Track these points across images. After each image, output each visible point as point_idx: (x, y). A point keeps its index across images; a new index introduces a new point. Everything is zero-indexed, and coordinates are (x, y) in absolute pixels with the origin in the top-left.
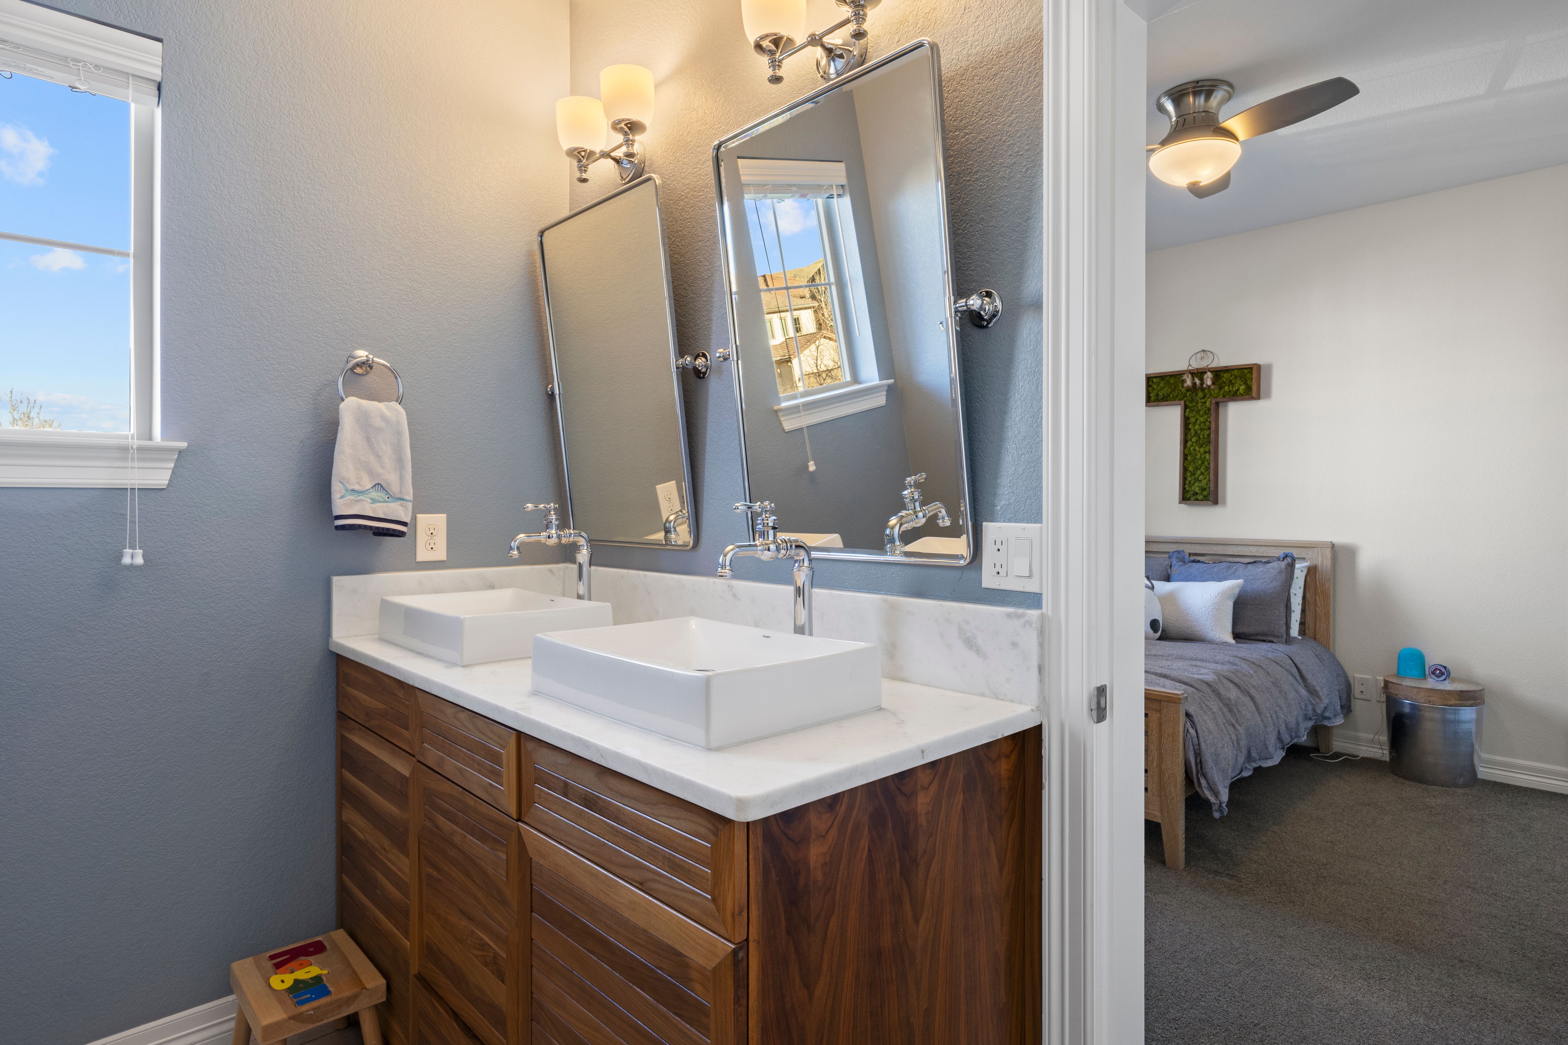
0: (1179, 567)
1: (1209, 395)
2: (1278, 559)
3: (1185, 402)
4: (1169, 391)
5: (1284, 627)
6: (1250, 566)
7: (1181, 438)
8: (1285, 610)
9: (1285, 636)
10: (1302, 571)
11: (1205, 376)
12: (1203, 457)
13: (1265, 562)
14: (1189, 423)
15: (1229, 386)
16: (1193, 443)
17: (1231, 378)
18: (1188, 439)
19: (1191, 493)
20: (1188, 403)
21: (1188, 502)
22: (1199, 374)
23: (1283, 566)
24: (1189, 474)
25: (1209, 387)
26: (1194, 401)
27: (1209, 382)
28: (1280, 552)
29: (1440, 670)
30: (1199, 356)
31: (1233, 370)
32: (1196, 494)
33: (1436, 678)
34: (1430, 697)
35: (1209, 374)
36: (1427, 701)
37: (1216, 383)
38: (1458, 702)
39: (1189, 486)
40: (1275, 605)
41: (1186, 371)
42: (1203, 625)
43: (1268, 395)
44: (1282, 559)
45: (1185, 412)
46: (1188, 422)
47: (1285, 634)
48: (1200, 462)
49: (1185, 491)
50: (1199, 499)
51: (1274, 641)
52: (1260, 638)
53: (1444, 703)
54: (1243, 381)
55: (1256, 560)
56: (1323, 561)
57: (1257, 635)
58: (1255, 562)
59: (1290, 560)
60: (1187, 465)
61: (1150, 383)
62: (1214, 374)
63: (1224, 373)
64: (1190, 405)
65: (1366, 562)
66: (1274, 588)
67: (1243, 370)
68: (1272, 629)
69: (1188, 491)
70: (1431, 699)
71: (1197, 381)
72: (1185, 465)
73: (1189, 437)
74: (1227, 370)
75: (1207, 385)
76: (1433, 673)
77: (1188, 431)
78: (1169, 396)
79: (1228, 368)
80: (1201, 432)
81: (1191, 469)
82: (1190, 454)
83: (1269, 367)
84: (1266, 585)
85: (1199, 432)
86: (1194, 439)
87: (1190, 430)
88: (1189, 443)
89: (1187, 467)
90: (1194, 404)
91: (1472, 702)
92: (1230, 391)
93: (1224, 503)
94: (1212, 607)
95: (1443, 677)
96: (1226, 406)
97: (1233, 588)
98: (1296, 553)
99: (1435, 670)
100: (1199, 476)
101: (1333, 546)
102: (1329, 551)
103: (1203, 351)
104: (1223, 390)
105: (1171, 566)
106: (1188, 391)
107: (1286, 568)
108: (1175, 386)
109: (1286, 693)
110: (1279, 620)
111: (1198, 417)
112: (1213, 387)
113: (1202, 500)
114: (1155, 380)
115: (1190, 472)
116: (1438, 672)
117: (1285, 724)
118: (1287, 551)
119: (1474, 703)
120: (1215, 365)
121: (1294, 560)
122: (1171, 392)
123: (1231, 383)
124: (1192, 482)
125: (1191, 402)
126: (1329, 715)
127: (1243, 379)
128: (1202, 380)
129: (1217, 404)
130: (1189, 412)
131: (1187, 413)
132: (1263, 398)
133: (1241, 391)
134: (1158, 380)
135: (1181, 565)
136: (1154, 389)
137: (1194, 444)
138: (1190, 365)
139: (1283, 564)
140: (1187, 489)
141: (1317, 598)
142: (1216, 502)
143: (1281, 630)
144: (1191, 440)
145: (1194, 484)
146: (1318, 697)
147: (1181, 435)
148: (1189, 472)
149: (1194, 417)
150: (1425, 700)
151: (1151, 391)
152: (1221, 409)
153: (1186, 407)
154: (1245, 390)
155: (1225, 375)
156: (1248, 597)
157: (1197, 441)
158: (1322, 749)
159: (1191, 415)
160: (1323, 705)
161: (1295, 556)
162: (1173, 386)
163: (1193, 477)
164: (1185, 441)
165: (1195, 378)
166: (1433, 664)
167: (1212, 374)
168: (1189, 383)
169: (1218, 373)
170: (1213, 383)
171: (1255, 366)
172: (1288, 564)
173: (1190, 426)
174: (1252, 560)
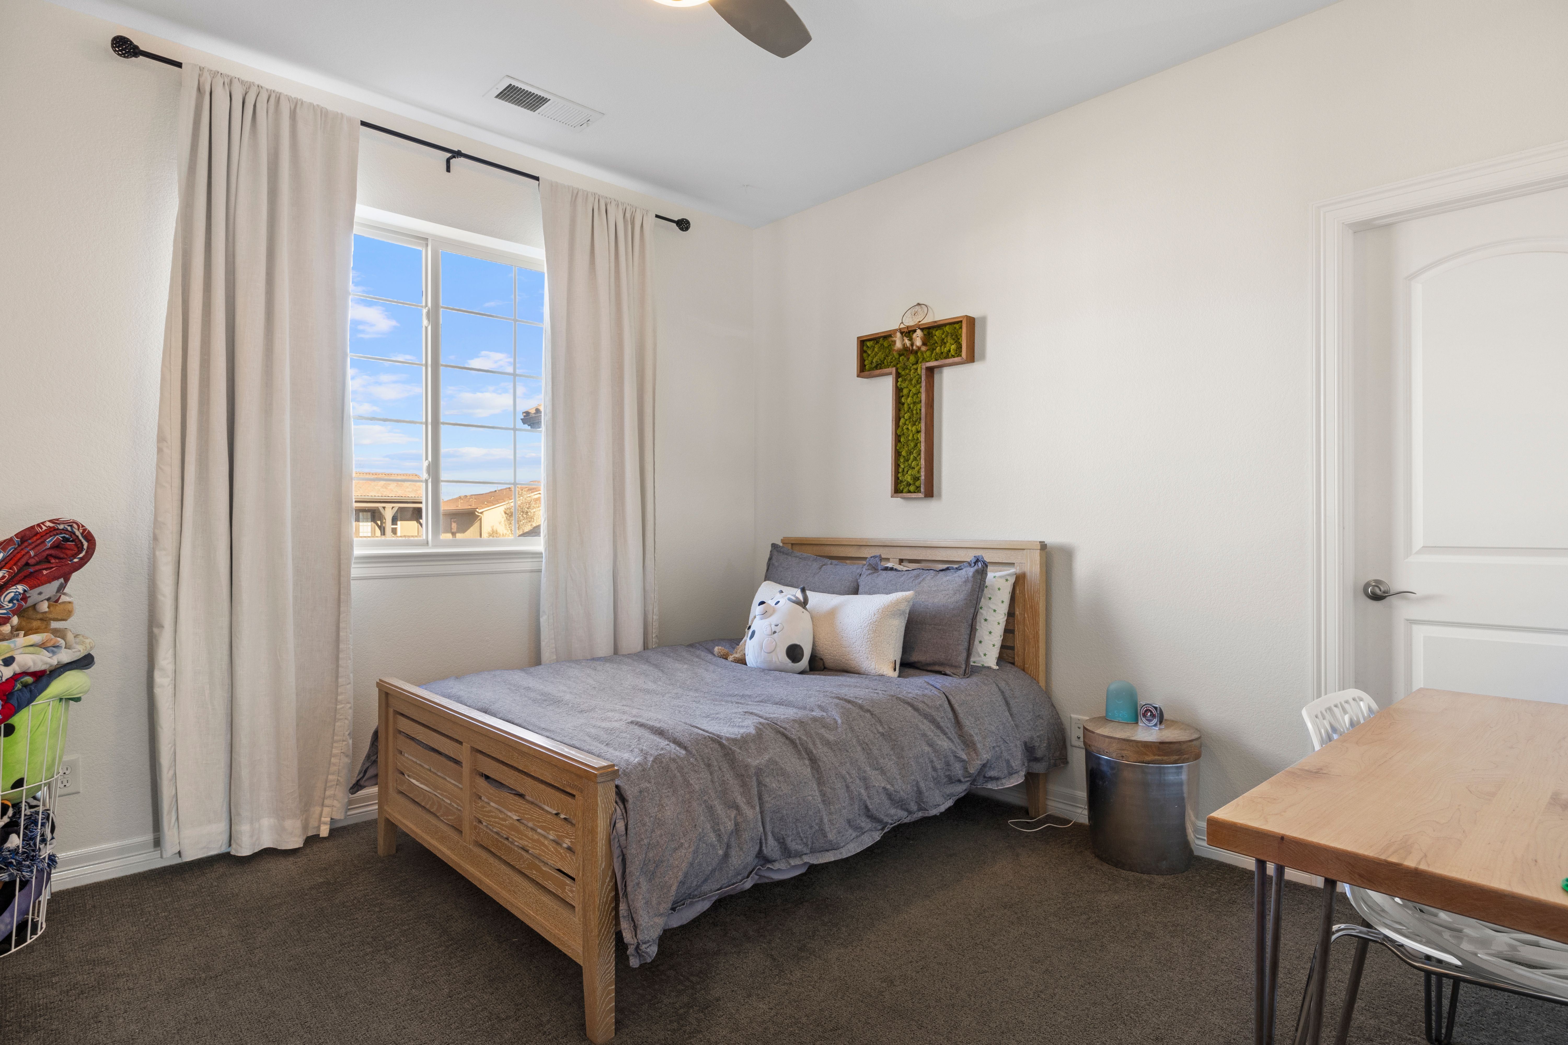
0: (867, 576)
1: (921, 359)
2: (970, 564)
3: (897, 369)
4: (883, 356)
5: (964, 654)
6: (942, 573)
7: (893, 414)
8: (968, 632)
9: (964, 666)
10: (1007, 580)
11: (915, 336)
12: (915, 438)
13: (956, 568)
14: (903, 396)
15: (941, 347)
16: (906, 420)
17: (943, 336)
18: (901, 415)
19: (904, 483)
20: (900, 371)
21: (901, 495)
22: (908, 333)
23: (971, 574)
24: (902, 460)
25: (919, 348)
26: (907, 369)
27: (918, 342)
28: (969, 556)
29: (1151, 712)
30: (913, 310)
31: (945, 325)
32: (909, 485)
33: (1146, 722)
34: (1123, 750)
35: (919, 332)
36: (1120, 755)
37: (928, 344)
38: (1157, 757)
39: (903, 474)
40: (955, 625)
41: (896, 330)
42: (858, 652)
43: (983, 357)
44: (973, 565)
45: (897, 381)
46: (901, 394)
47: (963, 662)
48: (912, 445)
49: (899, 481)
50: (912, 491)
51: (948, 672)
52: (937, 668)
53: (1140, 759)
54: (954, 339)
55: (949, 566)
56: (1032, 566)
57: (934, 664)
58: (947, 569)
59: (980, 566)
60: (900, 448)
61: (865, 348)
62: (926, 332)
63: (937, 330)
64: (903, 373)
65: (1082, 568)
66: (957, 602)
67: (955, 325)
68: (949, 657)
69: (902, 482)
70: (1125, 753)
71: (908, 343)
72: (898, 448)
73: (902, 412)
74: (938, 326)
75: (917, 346)
76: (1144, 715)
77: (901, 406)
78: (884, 363)
79: (939, 323)
80: (914, 407)
81: (904, 453)
82: (903, 434)
83: (984, 319)
84: (948, 599)
85: (912, 406)
86: (906, 416)
87: (903, 404)
88: (902, 421)
89: (900, 451)
90: (907, 371)
91: (1177, 757)
92: (942, 353)
93: (940, 496)
94: (868, 628)
95: (1155, 721)
96: (941, 373)
97: (898, 602)
98: (988, 557)
99: (1146, 711)
100: (912, 462)
101: (1043, 546)
102: (1039, 554)
103: (919, 304)
104: (935, 351)
105: (861, 575)
106: (900, 355)
107: (974, 576)
108: (889, 350)
109: (902, 749)
110: (958, 645)
111: (911, 387)
112: (924, 349)
113: (915, 492)
114: (869, 344)
115: (904, 457)
116: (1149, 714)
117: (887, 794)
118: (979, 553)
119: (1179, 759)
120: (929, 320)
121: (986, 565)
122: (885, 358)
123: (943, 343)
124: (906, 470)
125: (904, 370)
126: (996, 775)
127: (953, 337)
128: (911, 339)
129: (931, 371)
130: (901, 382)
131: (899, 383)
132: (978, 361)
133: (952, 352)
134: (871, 343)
135: (869, 574)
136: (869, 355)
137: (907, 423)
138: (902, 323)
139: (971, 571)
140: (900, 478)
141: (1026, 616)
142: (930, 494)
143: (959, 658)
144: (904, 417)
145: (907, 472)
146: (975, 750)
147: (893, 410)
148: (902, 457)
149: (907, 387)
150: (1117, 754)
151: (866, 358)
152: (936, 377)
153: (898, 375)
154: (956, 350)
155: (937, 333)
156: (928, 614)
157: (910, 418)
158: (1032, 812)
159: (904, 385)
160: (979, 762)
161: (987, 560)
162: (888, 350)
163: (906, 464)
164: (897, 419)
165: (905, 338)
166: (1148, 703)
167: (923, 332)
168: (898, 345)
169: (929, 330)
170: (924, 344)
171: (965, 319)
172: (977, 571)
173: (903, 400)
174: (945, 566)
